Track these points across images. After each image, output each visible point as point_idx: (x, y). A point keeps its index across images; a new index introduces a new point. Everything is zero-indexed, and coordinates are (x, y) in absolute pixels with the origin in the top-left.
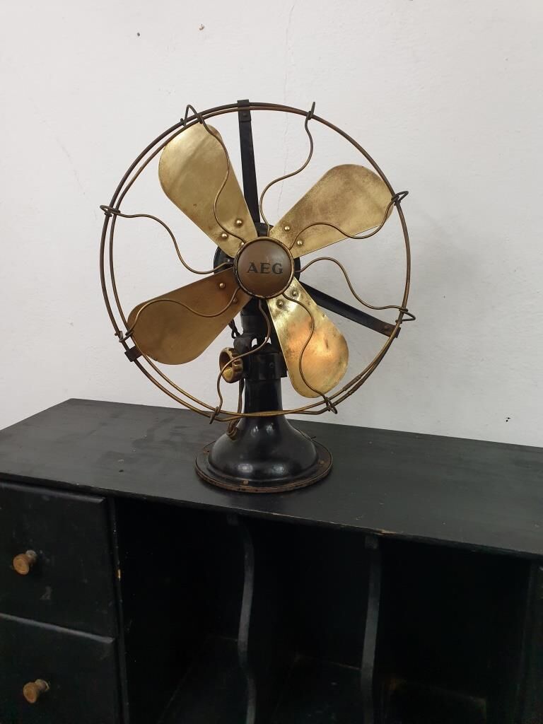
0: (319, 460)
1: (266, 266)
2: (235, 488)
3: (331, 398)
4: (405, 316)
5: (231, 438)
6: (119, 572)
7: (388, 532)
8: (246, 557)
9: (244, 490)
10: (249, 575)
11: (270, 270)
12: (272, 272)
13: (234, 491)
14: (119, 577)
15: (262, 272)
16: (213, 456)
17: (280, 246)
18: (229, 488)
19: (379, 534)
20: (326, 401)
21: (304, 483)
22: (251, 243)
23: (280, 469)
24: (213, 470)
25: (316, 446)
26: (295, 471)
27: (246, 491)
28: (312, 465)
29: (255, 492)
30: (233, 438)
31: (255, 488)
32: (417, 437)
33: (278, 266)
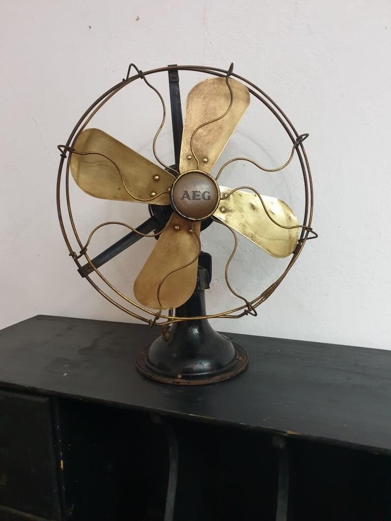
0: (238, 357)
1: (197, 194)
2: (170, 381)
3: (252, 302)
4: (311, 235)
5: (165, 340)
6: (62, 462)
7: (293, 433)
8: (171, 450)
9: (179, 383)
10: (173, 466)
11: (201, 197)
12: (202, 199)
13: (170, 384)
14: (62, 467)
15: (194, 198)
16: (151, 356)
17: (209, 177)
18: (165, 382)
19: (285, 434)
20: (248, 305)
21: (228, 376)
22: (184, 175)
23: (205, 365)
24: (150, 366)
25: (235, 347)
26: (218, 367)
27: (180, 384)
28: (232, 362)
29: (187, 384)
30: (166, 340)
31: (188, 381)
32: (319, 346)
33: (207, 193)
